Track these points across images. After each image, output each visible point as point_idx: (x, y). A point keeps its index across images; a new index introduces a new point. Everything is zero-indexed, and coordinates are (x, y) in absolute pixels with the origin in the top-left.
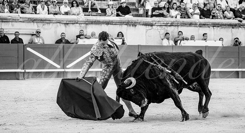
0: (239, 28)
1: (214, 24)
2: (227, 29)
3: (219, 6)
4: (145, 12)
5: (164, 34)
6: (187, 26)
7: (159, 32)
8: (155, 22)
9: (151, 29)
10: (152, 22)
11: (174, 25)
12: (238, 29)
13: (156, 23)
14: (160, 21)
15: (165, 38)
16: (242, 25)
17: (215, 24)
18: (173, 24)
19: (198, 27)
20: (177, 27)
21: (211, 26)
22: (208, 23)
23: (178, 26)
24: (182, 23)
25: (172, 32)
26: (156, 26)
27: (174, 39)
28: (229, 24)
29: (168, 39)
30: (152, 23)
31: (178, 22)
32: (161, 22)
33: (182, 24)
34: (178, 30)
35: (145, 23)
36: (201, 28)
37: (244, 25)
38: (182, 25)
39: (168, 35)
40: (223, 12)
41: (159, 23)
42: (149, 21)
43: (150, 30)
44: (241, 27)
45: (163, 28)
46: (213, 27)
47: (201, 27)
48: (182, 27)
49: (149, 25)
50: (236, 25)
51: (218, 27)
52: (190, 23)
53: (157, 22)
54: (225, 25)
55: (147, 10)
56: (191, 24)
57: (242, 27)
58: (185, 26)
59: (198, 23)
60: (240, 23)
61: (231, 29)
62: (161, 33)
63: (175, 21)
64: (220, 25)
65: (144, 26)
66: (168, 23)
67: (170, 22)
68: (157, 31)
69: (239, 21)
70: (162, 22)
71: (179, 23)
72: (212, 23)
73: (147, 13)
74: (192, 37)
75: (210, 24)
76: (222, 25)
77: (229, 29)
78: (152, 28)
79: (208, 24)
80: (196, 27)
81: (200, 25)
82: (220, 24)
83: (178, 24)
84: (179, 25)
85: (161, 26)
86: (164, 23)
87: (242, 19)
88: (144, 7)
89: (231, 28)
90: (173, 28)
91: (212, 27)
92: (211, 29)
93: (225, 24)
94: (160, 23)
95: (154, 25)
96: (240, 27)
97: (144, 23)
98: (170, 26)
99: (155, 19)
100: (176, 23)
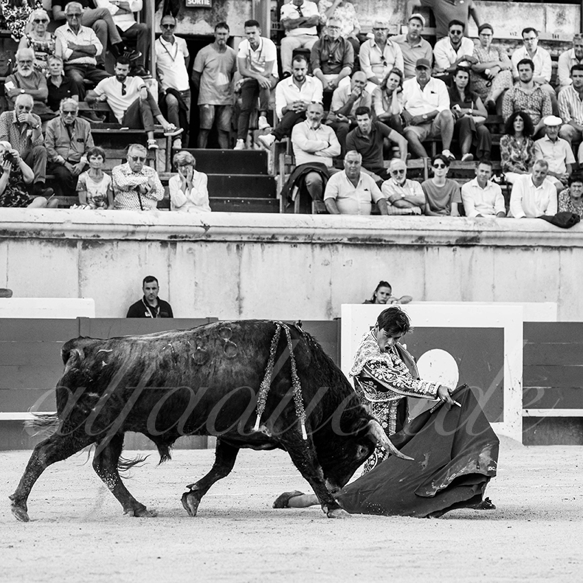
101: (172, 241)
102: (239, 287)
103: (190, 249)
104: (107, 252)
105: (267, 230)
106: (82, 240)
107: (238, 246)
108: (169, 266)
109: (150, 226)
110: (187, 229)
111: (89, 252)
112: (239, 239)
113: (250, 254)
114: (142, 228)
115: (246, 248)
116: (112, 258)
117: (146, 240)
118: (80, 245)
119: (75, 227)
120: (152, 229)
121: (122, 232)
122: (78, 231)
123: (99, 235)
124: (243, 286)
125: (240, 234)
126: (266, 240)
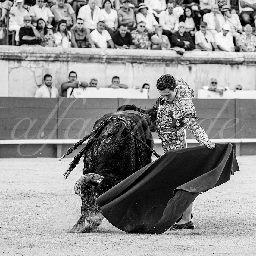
0: (177, 66)
1: (133, 59)
2: (157, 67)
3: (141, 24)
4: (7, 36)
5: (42, 75)
6: (85, 62)
7: (34, 72)
8: (25, 55)
9: (19, 67)
10: (19, 55)
11: (60, 59)
13: (27, 57)
14: (34, 52)
15: (44, 83)
16: (183, 61)
17: (135, 57)
18: (60, 57)
19: (104, 63)
20: (65, 63)
21: (128, 62)
22: (123, 57)
23: (68, 61)
24: (75, 55)
25: (57, 72)
26: (28, 62)
27: (62, 86)
28: (160, 58)
29: (49, 86)
30: (20, 57)
31: (68, 54)
32: (36, 53)
33: (75, 57)
34: (68, 69)
35: (8, 56)
36: (109, 66)
37: (187, 60)
38: (76, 59)
39: (50, 78)
40: (150, 36)
41: (33, 56)
42: (14, 53)
43: (16, 68)
44: (182, 65)
45: (41, 65)
46: (132, 63)
47: (109, 63)
48: (76, 63)
49: (14, 60)
50: (172, 61)
51: (141, 63)
52: (89, 56)
53: (29, 55)
54: (153, 60)
55: (11, 32)
56: (91, 59)
57: (184, 65)
58: (81, 62)
59: (104, 56)
60: (179, 56)
61: (164, 68)
62: (37, 75)
63: (62, 53)
64: (145, 60)
65: (4, 61)
66: (50, 57)
67: (53, 53)
68: (30, 71)
69: (178, 52)
70: (38, 55)
71: (70, 56)
72: (129, 57)
73: (11, 37)
74: (94, 82)
75: (126, 57)
76: (148, 60)
77: (160, 67)
78: (21, 66)
79: (122, 59)
80: (102, 63)
81: (107, 61)
82: (145, 58)
83: (68, 57)
84: (69, 59)
85: (36, 61)
86: (41, 57)
87: (183, 50)
88: (6, 26)
89: (164, 65)
90: (58, 64)
91: (130, 64)
92: (128, 67)
93: (152, 58)
94: (36, 56)
95: (24, 60)
96: (180, 64)
97: (4, 56)
98: (53, 61)
99: (25, 49)
100: (64, 56)
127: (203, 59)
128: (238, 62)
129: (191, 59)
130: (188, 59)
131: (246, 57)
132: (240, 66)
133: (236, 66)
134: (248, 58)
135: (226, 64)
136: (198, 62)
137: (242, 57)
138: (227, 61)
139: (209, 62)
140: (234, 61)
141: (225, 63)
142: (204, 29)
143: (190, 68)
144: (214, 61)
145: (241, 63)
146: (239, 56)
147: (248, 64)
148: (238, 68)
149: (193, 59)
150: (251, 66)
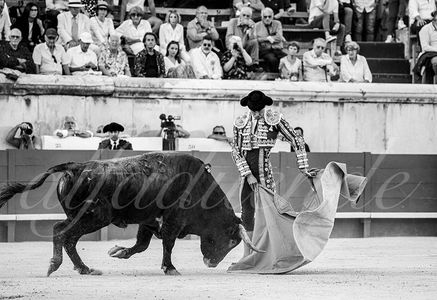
0: (8, 99)
12: (5, 101)
16: (17, 90)
37: (22, 89)
44: (15, 96)
57: (18, 96)
60: (10, 81)
69: (8, 76)
87: (17, 72)
96: (13, 95)
101: (340, 102)
102: (385, 132)
103: (353, 107)
104: (299, 109)
105: (404, 95)
106: (282, 101)
107: (384, 106)
108: (339, 118)
109: (326, 92)
110: (351, 94)
111: (287, 108)
112: (385, 101)
113: (392, 111)
114: (322, 94)
115: (390, 107)
116: (302, 113)
117: (324, 102)
118: (281, 104)
119: (278, 93)
120: (328, 94)
121: (308, 96)
122: (279, 95)
123: (293, 98)
124: (388, 131)
125: (386, 98)
126: (403, 101)
127: (49, 87)
128: (105, 92)
129: (29, 87)
130: (24, 87)
131: (118, 85)
132: (108, 99)
133: (102, 98)
134: (121, 87)
135: (86, 96)
136: (41, 93)
137: (112, 85)
138: (87, 91)
139: (59, 92)
140: (100, 91)
141: (85, 94)
142: (52, 41)
143: (28, 102)
144: (66, 90)
145: (110, 95)
146: (106, 84)
147: (120, 96)
148: (105, 101)
149: (33, 87)
150: (126, 98)
